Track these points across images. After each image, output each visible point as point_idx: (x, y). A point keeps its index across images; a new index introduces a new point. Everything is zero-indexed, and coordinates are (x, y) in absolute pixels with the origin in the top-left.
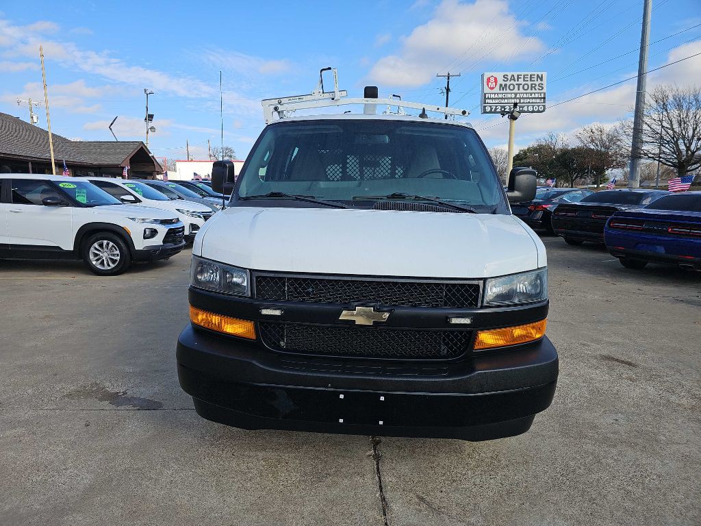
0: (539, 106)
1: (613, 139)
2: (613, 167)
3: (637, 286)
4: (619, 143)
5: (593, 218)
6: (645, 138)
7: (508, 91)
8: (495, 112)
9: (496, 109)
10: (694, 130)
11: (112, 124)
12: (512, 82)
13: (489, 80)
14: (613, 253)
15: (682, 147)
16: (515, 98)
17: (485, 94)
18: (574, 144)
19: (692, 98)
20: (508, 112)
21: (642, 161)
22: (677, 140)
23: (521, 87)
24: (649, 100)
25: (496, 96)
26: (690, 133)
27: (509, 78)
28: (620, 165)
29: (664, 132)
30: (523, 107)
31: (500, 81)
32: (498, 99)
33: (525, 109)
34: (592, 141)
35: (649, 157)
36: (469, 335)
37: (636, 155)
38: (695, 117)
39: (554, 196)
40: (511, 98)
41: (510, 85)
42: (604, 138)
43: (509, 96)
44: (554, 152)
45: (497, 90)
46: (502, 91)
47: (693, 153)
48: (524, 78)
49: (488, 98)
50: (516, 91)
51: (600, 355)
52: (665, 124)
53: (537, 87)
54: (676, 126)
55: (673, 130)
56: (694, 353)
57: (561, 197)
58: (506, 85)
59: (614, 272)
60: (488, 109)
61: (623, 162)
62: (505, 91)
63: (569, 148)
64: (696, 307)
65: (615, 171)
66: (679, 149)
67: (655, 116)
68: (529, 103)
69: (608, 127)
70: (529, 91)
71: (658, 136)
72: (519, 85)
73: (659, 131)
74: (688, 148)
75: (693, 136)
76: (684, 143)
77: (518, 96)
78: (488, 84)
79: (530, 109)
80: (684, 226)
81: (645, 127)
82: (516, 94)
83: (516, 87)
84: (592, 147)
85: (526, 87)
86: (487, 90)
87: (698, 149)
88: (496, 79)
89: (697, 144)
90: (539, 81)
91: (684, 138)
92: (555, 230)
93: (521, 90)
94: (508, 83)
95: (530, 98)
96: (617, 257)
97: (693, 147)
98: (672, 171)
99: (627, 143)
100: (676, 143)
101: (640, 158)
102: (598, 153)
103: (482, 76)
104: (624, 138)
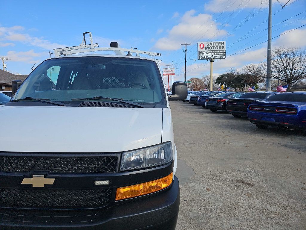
0: (223, 56)
1: (259, 70)
2: (259, 82)
3: (262, 138)
4: (261, 72)
5: (244, 105)
6: (272, 69)
7: (209, 50)
8: (204, 59)
9: (204, 57)
10: (293, 66)
11: (33, 67)
12: (211, 46)
13: (200, 45)
14: (251, 122)
15: (288, 73)
16: (212, 53)
17: (199, 51)
18: (242, 72)
19: (291, 52)
20: (210, 59)
21: (272, 79)
22: (286, 70)
23: (215, 48)
24: (273, 53)
25: (204, 52)
26: (291, 67)
27: (209, 44)
28: (263, 81)
29: (280, 67)
30: (216, 56)
31: (206, 45)
32: (205, 53)
33: (217, 57)
34: (250, 71)
35: (274, 78)
36: (111, 190)
37: (269, 76)
38: (293, 60)
39: (229, 95)
40: (211, 53)
41: (210, 47)
42: (255, 69)
43: (210, 52)
44: (234, 76)
45: (204, 49)
46: (206, 50)
47: (293, 75)
48: (216, 44)
49: (201, 53)
50: (212, 49)
51: (235, 179)
52: (280, 63)
53: (222, 48)
54: (285, 64)
55: (284, 66)
56: (284, 176)
57: (231, 96)
58: (208, 47)
59: (253, 131)
60: (201, 58)
61: (264, 80)
62: (208, 50)
63: (240, 74)
64: (289, 148)
65: (261, 84)
66: (287, 74)
67: (276, 60)
68: (219, 55)
69: (257, 65)
70: (218, 49)
71: (278, 68)
72: (214, 47)
73: (278, 66)
74: (291, 73)
75: (293, 68)
76: (289, 71)
77: (214, 52)
78: (200, 47)
79: (219, 57)
80: (283, 109)
81: (272, 65)
82: (213, 51)
83: (213, 48)
84: (250, 74)
85: (217, 48)
86: (200, 49)
87: (295, 74)
88: (203, 45)
89: (294, 71)
90: (223, 45)
91: (288, 69)
92: (228, 111)
93: (215, 49)
94: (209, 46)
95: (219, 53)
96: (254, 123)
97: (293, 73)
98: (285, 83)
99: (264, 72)
100: (286, 71)
101: (271, 78)
102: (253, 76)
103: (198, 43)
104: (263, 69)
